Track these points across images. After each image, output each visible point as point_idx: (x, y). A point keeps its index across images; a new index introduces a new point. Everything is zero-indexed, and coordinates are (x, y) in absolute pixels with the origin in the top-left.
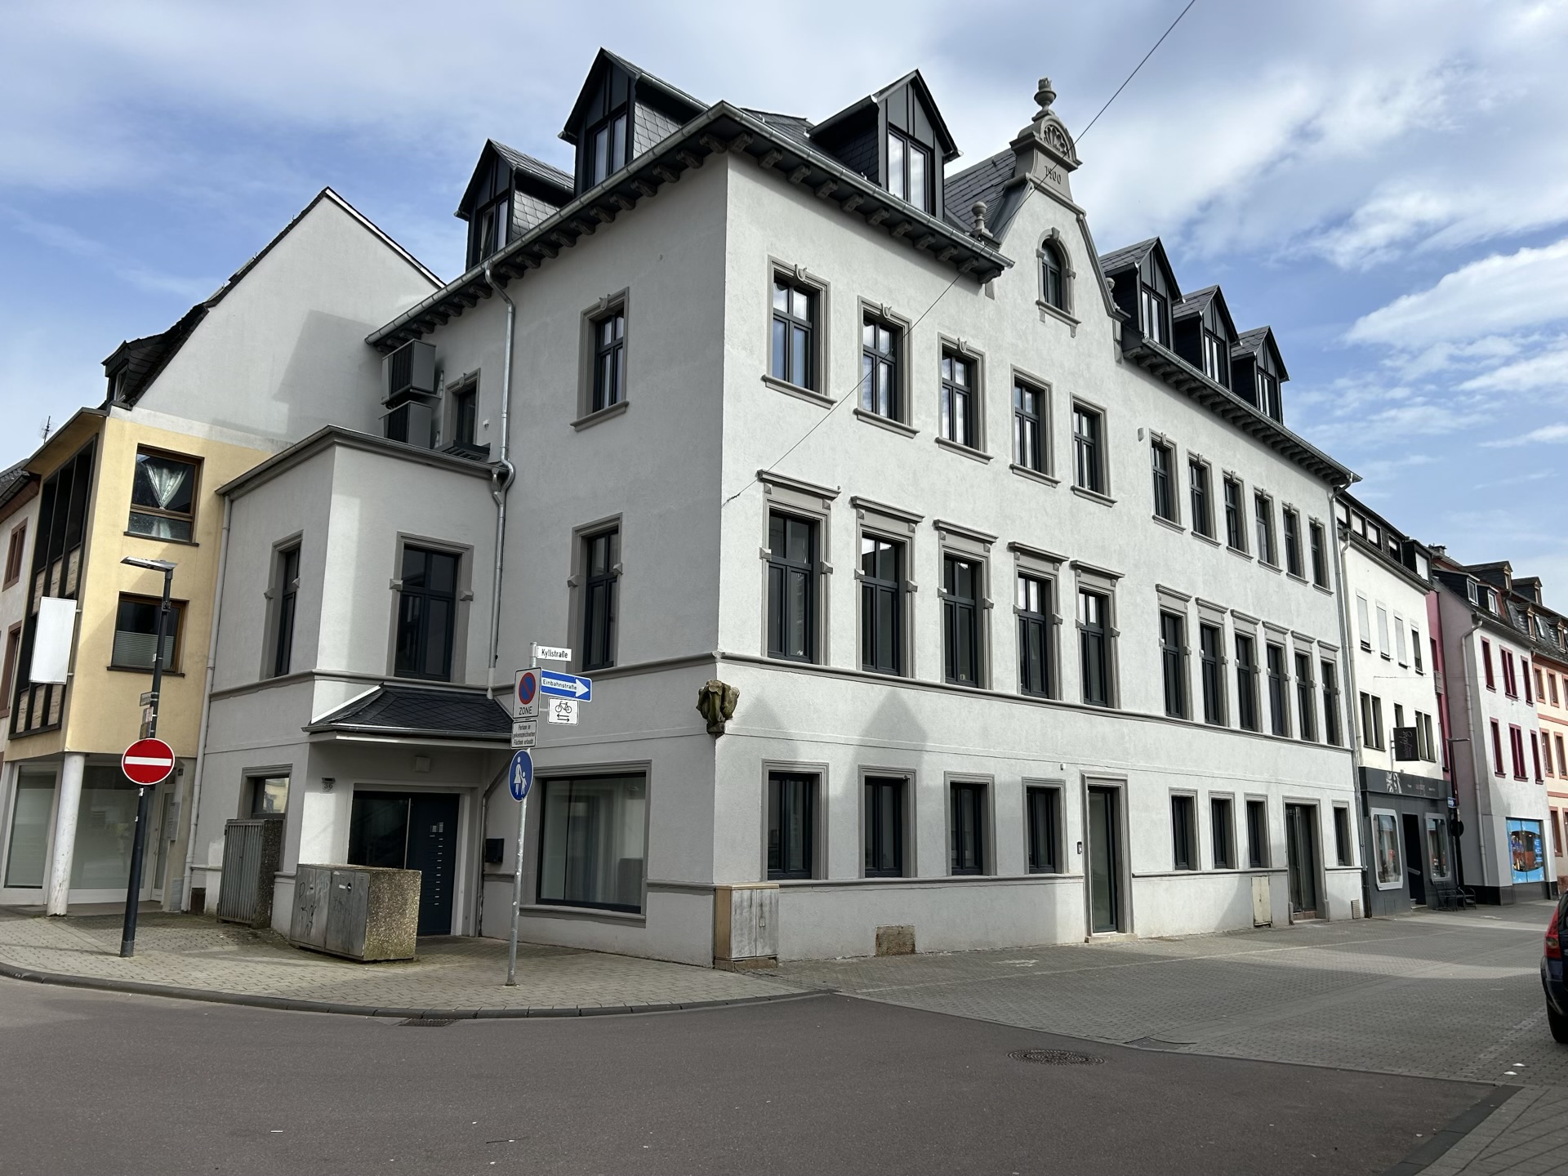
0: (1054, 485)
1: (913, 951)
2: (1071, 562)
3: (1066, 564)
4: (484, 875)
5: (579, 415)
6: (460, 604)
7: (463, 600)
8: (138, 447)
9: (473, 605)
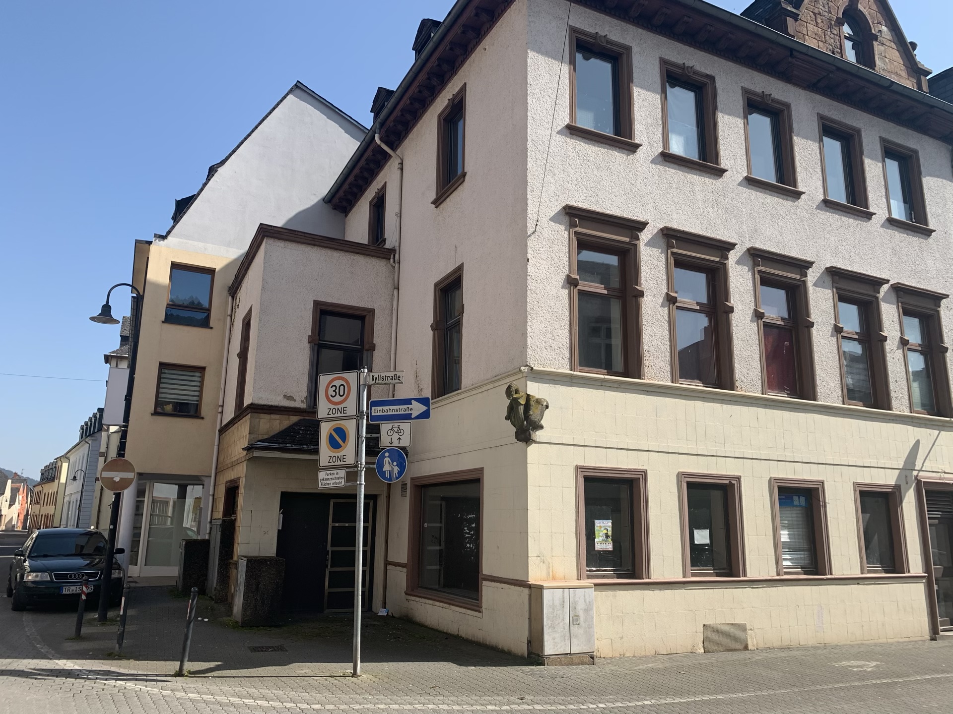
0: (869, 216)
1: (746, 648)
2: (891, 285)
3: (885, 287)
4: (387, 563)
5: (437, 194)
6: (365, 353)
7: (368, 350)
8: (172, 264)
9: (376, 353)
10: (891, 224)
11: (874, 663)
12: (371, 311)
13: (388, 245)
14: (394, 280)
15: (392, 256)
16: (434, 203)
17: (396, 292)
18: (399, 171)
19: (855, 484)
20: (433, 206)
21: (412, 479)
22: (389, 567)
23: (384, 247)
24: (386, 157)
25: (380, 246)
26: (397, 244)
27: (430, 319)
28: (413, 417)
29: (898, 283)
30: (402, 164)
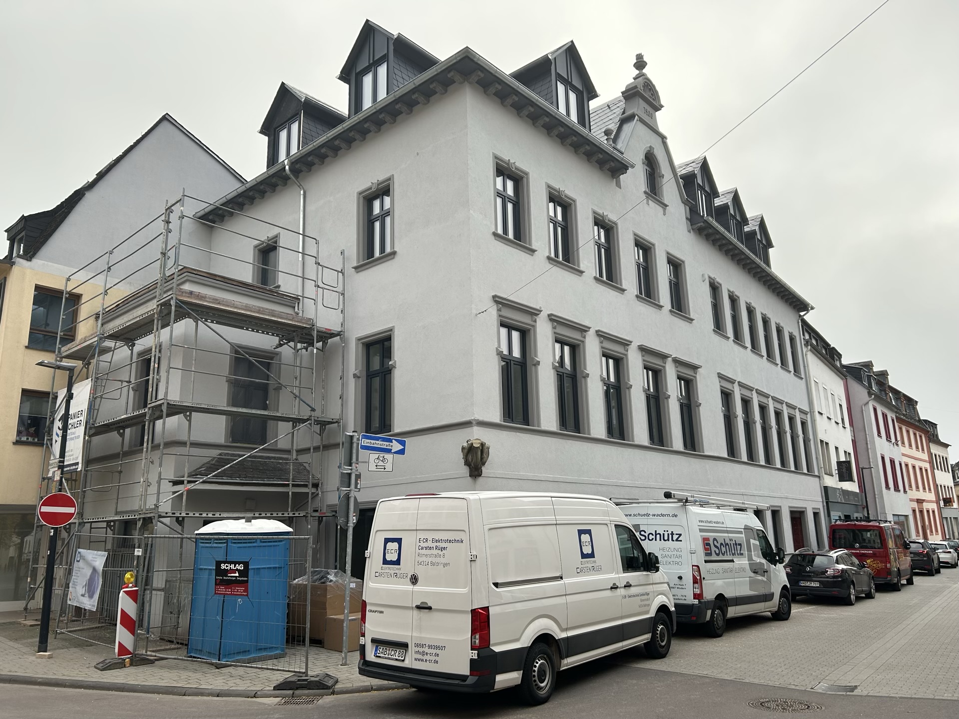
2: (673, 358)
5: (358, 261)
6: (270, 392)
7: (275, 389)
8: (35, 287)
9: (282, 393)
12: (278, 354)
20: (354, 270)
23: (278, 291)
26: (300, 294)
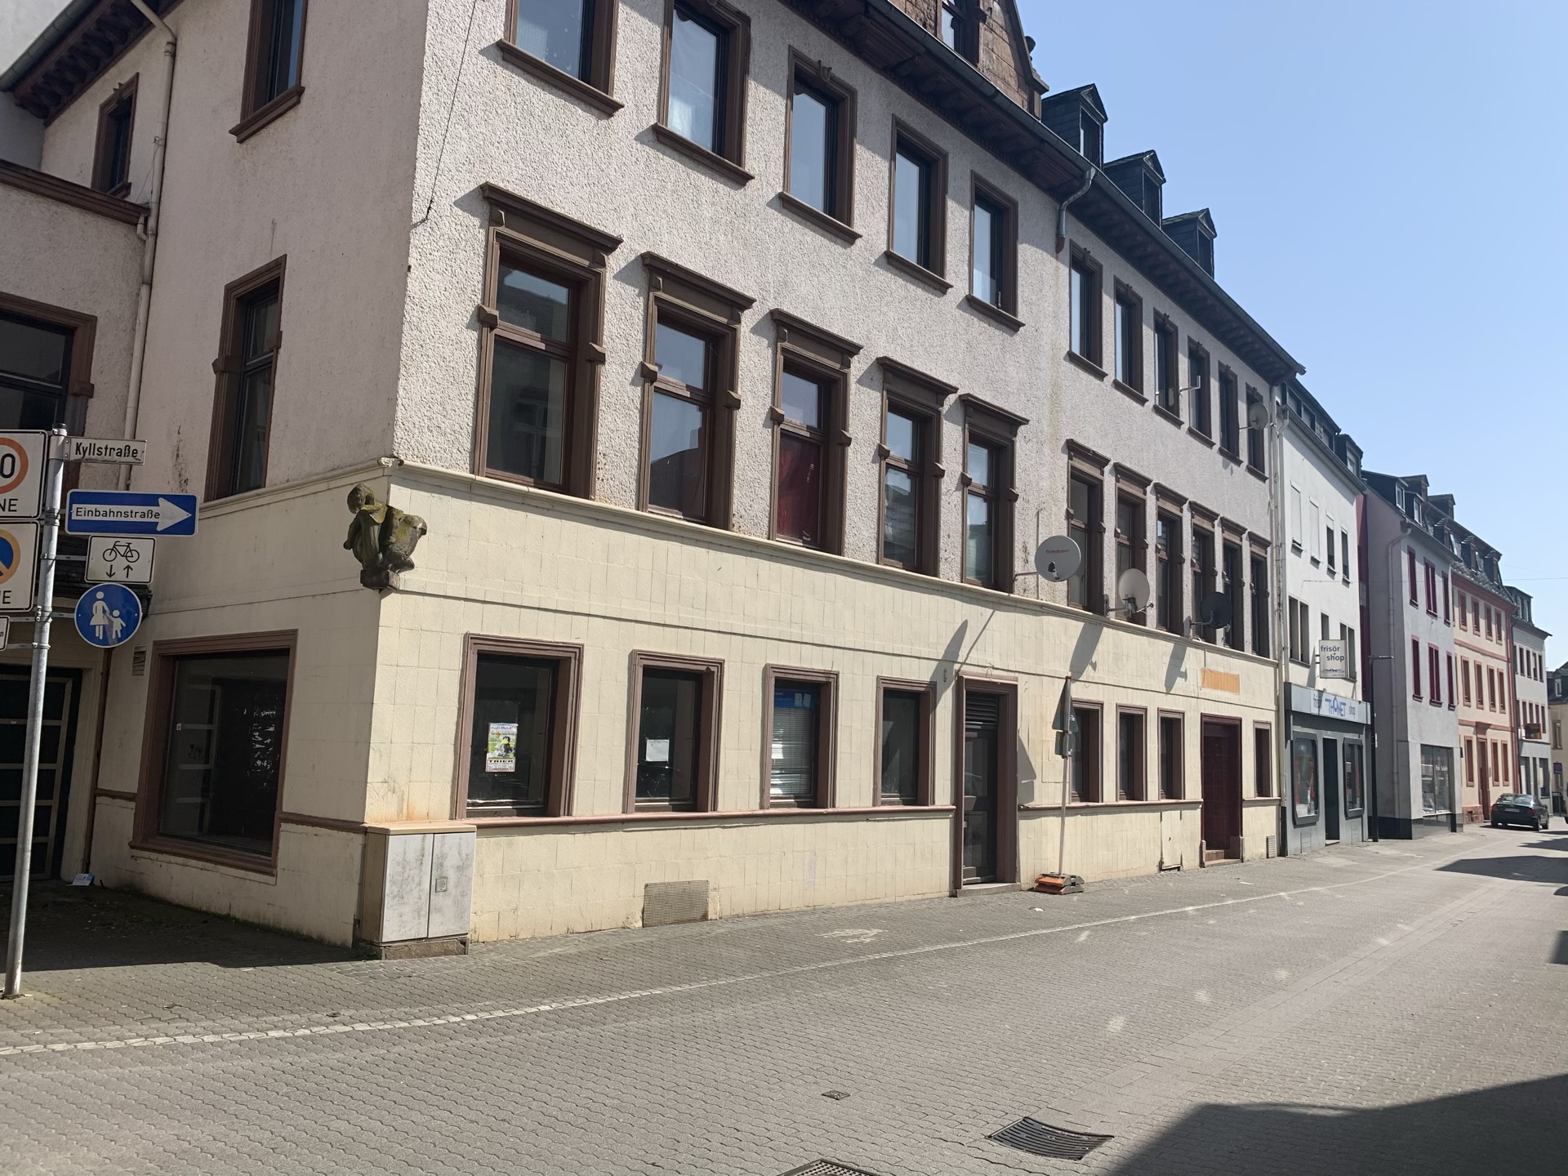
0: (943, 288)
4: (96, 792)
5: (244, 114)
6: (70, 400)
7: (76, 395)
9: (94, 404)
10: (970, 306)
11: (875, 931)
12: (91, 321)
13: (134, 197)
14: (142, 266)
15: (142, 220)
16: (235, 132)
17: (144, 290)
18: (168, 59)
19: (879, 679)
20: (234, 138)
21: (156, 643)
22: (99, 800)
23: (127, 199)
24: (144, 26)
25: (119, 197)
26: (154, 198)
27: (212, 351)
28: (159, 529)
29: (969, 395)
30: (174, 44)
